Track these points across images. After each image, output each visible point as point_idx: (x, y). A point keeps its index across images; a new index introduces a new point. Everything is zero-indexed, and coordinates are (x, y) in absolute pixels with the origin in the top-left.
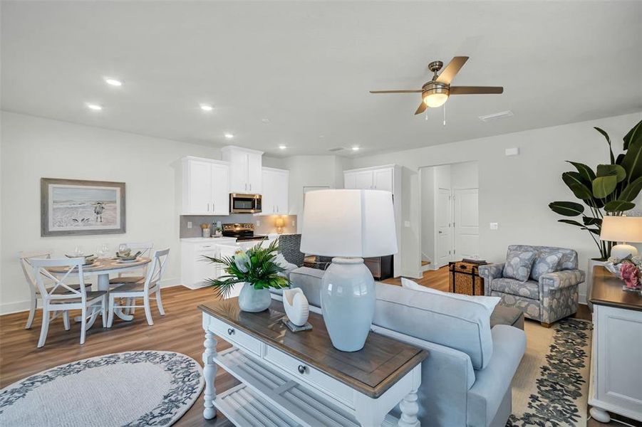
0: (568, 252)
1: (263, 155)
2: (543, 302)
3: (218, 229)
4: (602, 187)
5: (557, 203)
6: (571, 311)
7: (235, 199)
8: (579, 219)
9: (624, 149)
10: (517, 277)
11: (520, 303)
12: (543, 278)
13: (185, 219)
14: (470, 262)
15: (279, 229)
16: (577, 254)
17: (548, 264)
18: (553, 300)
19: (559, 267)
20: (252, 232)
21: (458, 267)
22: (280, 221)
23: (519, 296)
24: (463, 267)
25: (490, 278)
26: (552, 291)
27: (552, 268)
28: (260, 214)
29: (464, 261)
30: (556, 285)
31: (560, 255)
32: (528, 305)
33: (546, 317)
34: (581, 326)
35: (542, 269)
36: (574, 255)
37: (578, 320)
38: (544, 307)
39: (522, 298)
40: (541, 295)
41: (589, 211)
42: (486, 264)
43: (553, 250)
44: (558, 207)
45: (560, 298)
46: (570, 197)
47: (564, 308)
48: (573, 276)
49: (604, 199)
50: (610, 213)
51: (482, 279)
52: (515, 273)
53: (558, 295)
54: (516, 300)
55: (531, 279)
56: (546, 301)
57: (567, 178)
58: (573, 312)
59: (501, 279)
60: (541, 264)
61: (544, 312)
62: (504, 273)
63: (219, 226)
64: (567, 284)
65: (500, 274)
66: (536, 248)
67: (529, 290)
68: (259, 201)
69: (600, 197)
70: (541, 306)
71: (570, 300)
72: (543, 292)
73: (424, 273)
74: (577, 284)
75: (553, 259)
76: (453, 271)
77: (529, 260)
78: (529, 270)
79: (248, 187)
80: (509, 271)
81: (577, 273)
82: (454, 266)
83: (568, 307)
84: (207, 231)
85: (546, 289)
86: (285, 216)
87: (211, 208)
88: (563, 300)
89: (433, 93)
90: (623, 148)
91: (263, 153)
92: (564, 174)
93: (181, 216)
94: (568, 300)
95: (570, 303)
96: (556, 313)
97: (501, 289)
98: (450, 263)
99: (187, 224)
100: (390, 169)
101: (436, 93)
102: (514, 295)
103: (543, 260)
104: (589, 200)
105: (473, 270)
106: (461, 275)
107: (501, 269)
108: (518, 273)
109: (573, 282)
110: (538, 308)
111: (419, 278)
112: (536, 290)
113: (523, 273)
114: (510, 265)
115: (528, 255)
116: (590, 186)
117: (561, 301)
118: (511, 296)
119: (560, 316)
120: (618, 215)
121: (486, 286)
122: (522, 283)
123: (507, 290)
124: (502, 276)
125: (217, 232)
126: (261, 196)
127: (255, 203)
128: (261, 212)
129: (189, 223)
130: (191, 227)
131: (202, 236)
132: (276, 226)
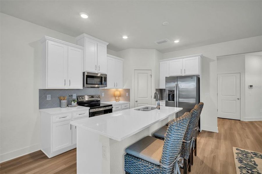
1: (108, 46)
3: (74, 101)
7: (88, 77)
13: (44, 93)
15: (117, 98)
22: (117, 93)
28: (106, 88)
63: (74, 97)
68: (105, 79)
79: (98, 68)
84: (64, 102)
86: (121, 90)
87: (67, 83)
93: (40, 90)
99: (46, 97)
100: (198, 57)
125: (73, 102)
126: (106, 75)
127: (102, 80)
128: (107, 86)
129: (48, 96)
130: (50, 99)
131: (60, 106)
132: (115, 96)
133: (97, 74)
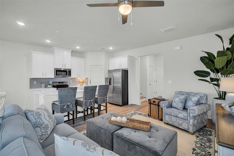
0: (203, 95)
1: (71, 52)
2: (190, 121)
4: (219, 62)
5: (197, 71)
6: (204, 124)
7: (57, 71)
8: (208, 79)
9: (230, 45)
10: (178, 108)
11: (179, 121)
12: (190, 109)
13: (32, 80)
14: (157, 99)
15: (81, 84)
16: (207, 96)
17: (192, 101)
18: (195, 120)
19: (198, 103)
20: (68, 85)
21: (152, 102)
22: (81, 80)
23: (178, 118)
24: (154, 102)
25: (165, 108)
26: (194, 116)
27: (195, 104)
28: (71, 77)
29: (155, 98)
30: (196, 113)
31: (199, 97)
32: (183, 123)
33: (191, 130)
34: (209, 133)
35: (190, 104)
36: (206, 97)
37: (207, 129)
38: (190, 124)
39: (180, 119)
40: (189, 118)
41: (213, 75)
42: (165, 100)
43: (195, 94)
44: (198, 73)
45: (198, 119)
46: (204, 68)
47: (201, 124)
48: (205, 108)
49: (220, 69)
50: (223, 76)
51: (162, 108)
52: (177, 106)
53: (197, 118)
54: (177, 119)
55: (185, 108)
56: (191, 121)
57: (202, 59)
58: (205, 125)
59: (170, 109)
60: (189, 101)
61: (190, 126)
62: (172, 105)
63: (51, 82)
64: (202, 112)
65: (170, 106)
66: (187, 93)
67: (183, 115)
68: (70, 72)
69: (218, 68)
70: (189, 123)
71: (203, 119)
72: (190, 116)
73: (141, 102)
74: (207, 112)
75: (195, 99)
76: (150, 103)
77: (183, 99)
78: (183, 104)
79: (64, 66)
80: (174, 104)
81: (207, 106)
82: (150, 101)
83: (203, 122)
84: (43, 85)
85: (191, 115)
86: (84, 78)
87: (44, 75)
88: (200, 120)
89: (123, 4)
90: (229, 43)
91: (71, 50)
92: (201, 58)
93: (30, 79)
94: (202, 119)
95: (203, 121)
96: (196, 127)
97: (170, 114)
98: (149, 100)
101: (125, 4)
102: (176, 117)
103: (191, 100)
104: (213, 69)
105: (158, 103)
106: (153, 105)
107: (171, 103)
108: (178, 106)
109: (205, 111)
110: (187, 125)
111: (139, 105)
112: (186, 115)
113: (180, 106)
114: (175, 102)
115: (183, 97)
116: (213, 62)
117: (199, 120)
118: (175, 118)
119: (198, 128)
120: (227, 77)
121: (163, 112)
122: (180, 111)
123: (173, 114)
124: (171, 107)
125: (48, 85)
126: (71, 69)
127: (67, 73)
128: (71, 76)
129: (34, 82)
130: (36, 83)
131: (41, 87)
132: (79, 82)
133: (61, 69)
